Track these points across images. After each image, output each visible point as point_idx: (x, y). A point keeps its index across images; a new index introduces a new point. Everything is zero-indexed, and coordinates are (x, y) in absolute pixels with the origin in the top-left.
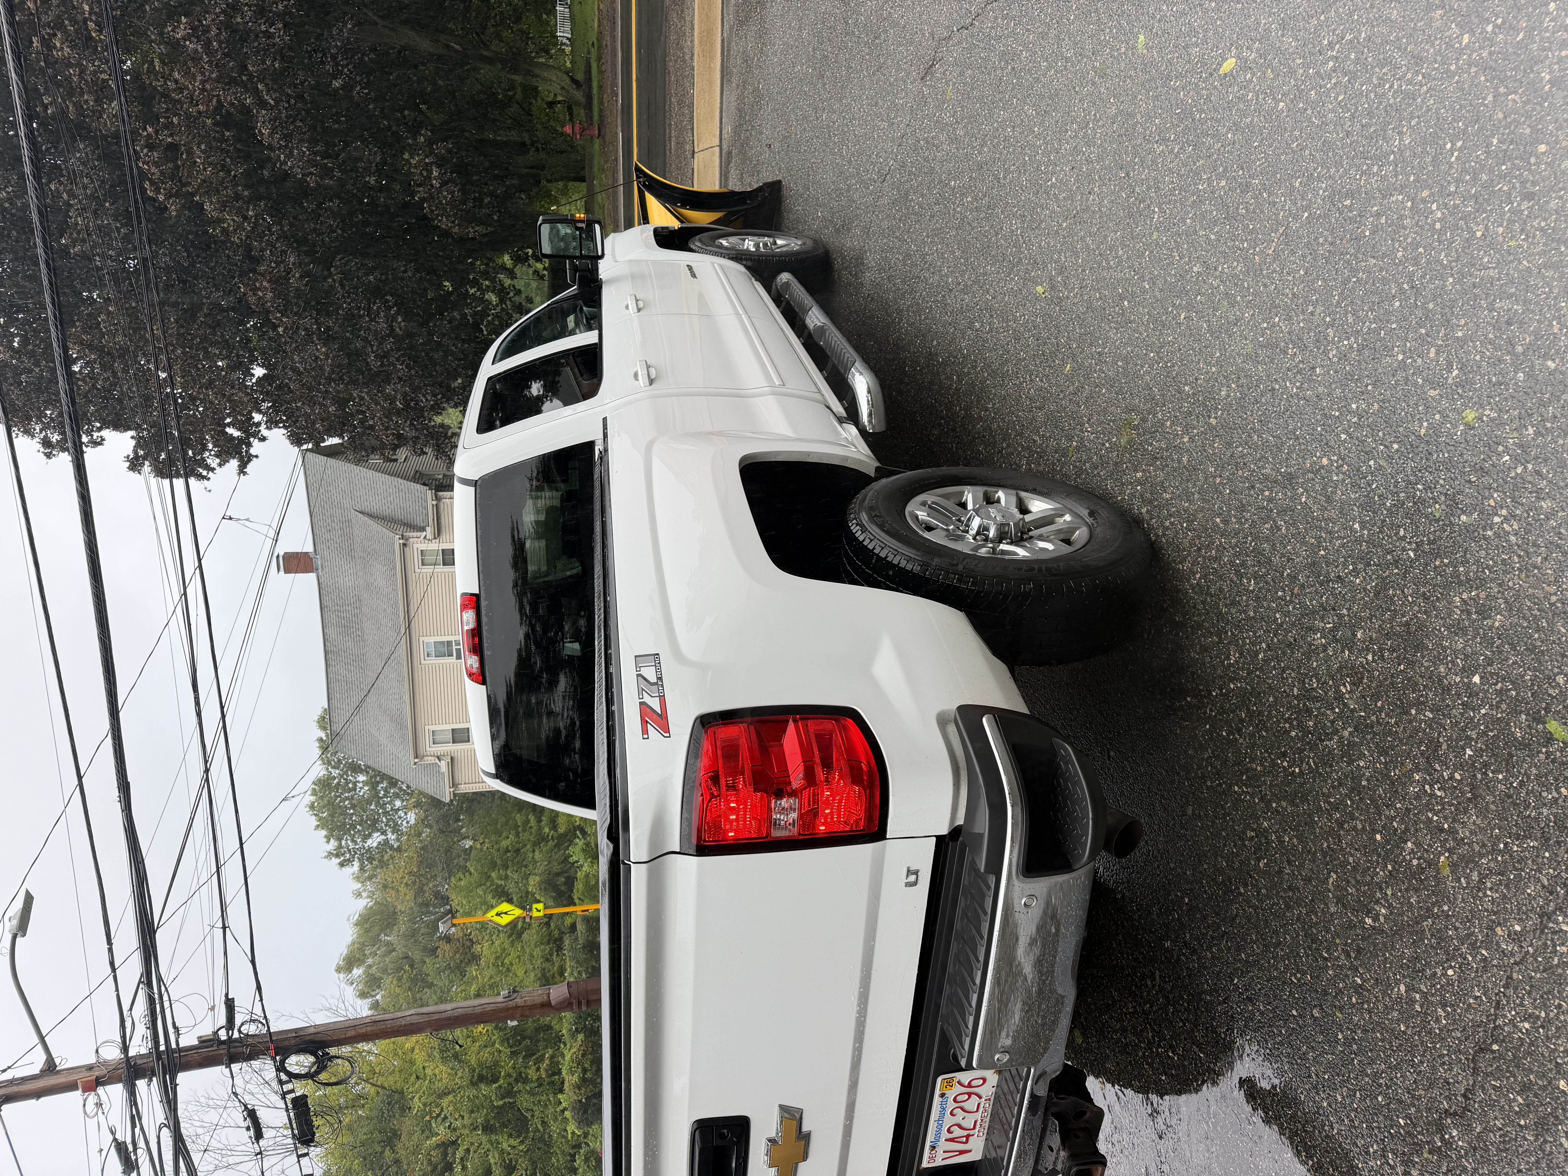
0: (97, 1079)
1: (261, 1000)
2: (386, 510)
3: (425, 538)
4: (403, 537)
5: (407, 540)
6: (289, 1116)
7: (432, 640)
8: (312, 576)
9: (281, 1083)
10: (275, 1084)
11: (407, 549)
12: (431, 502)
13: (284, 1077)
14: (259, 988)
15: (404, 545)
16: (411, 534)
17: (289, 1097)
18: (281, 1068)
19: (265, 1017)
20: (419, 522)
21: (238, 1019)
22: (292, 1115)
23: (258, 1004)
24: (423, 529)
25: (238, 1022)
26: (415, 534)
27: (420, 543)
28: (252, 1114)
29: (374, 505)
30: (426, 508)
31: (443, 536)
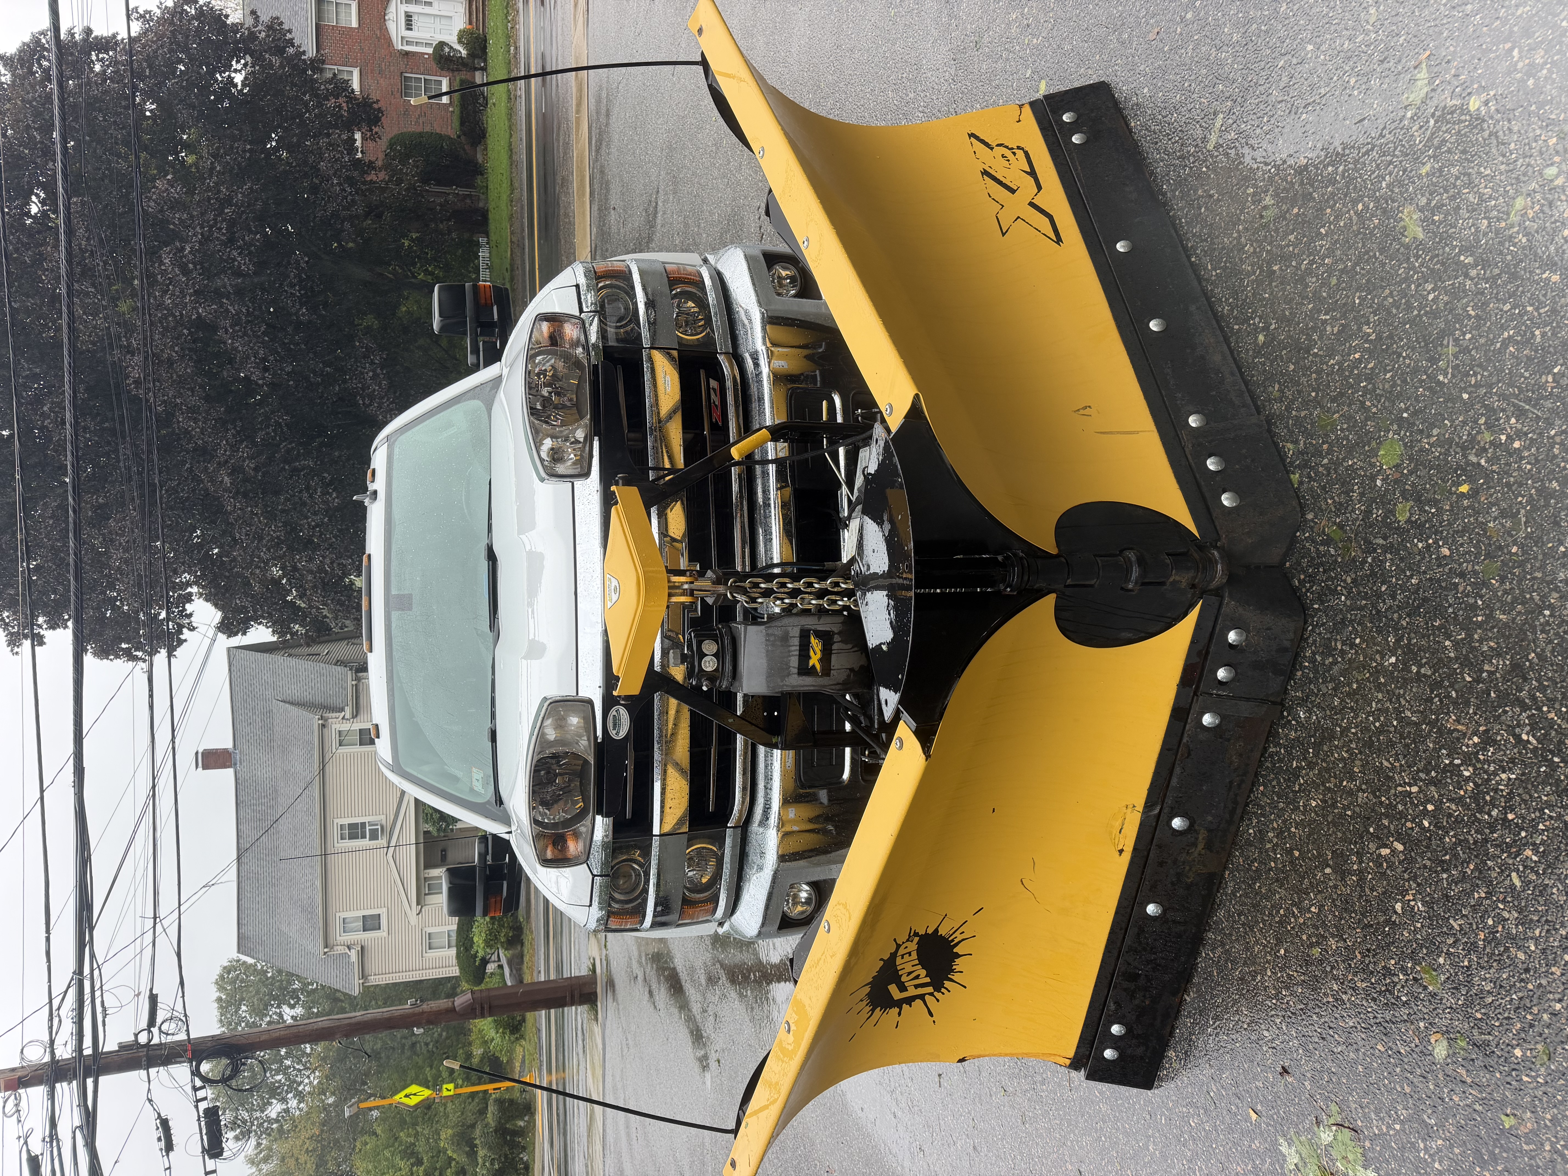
0: (20, 1078)
1: (183, 996)
2: (308, 697)
3: (343, 718)
4: (322, 718)
5: (326, 720)
6: (200, 1125)
7: (346, 821)
8: (230, 771)
9: (195, 1089)
10: (188, 1089)
11: (325, 730)
12: (350, 682)
13: (198, 1083)
14: (182, 983)
15: (323, 726)
16: (331, 715)
17: (203, 1106)
18: (196, 1073)
19: (186, 1015)
20: (338, 702)
21: (160, 1016)
22: (203, 1123)
23: (180, 1001)
24: (342, 710)
25: (159, 1020)
26: (334, 715)
27: (338, 724)
28: (165, 1124)
29: (295, 691)
30: (346, 689)
31: (362, 716)
